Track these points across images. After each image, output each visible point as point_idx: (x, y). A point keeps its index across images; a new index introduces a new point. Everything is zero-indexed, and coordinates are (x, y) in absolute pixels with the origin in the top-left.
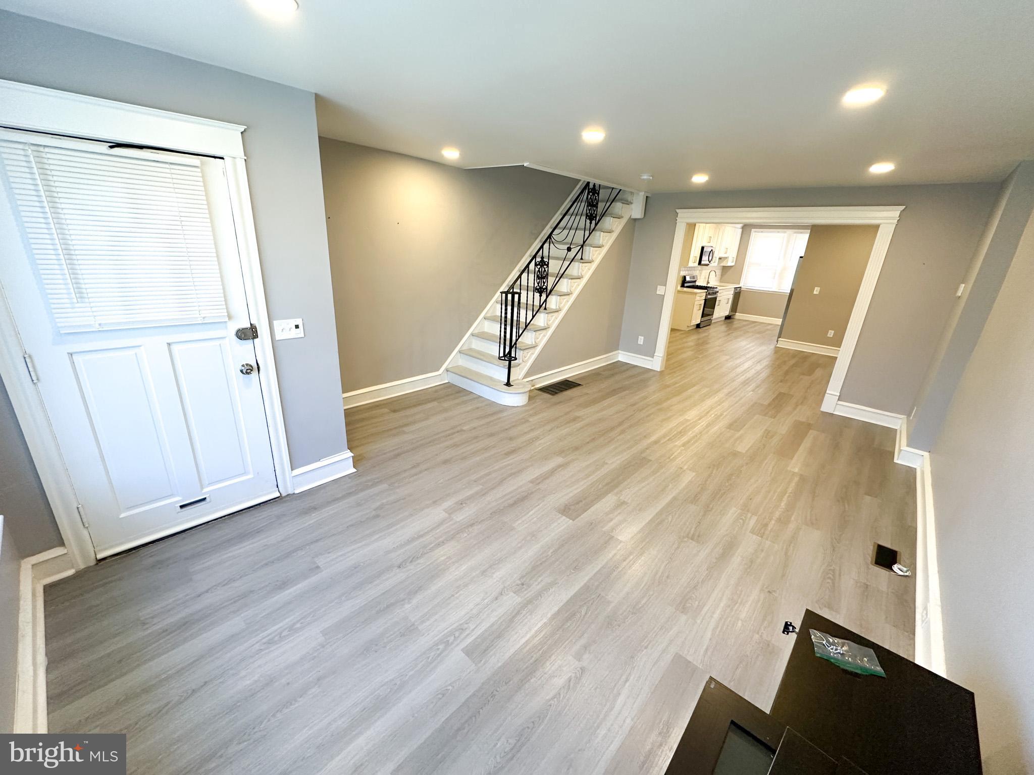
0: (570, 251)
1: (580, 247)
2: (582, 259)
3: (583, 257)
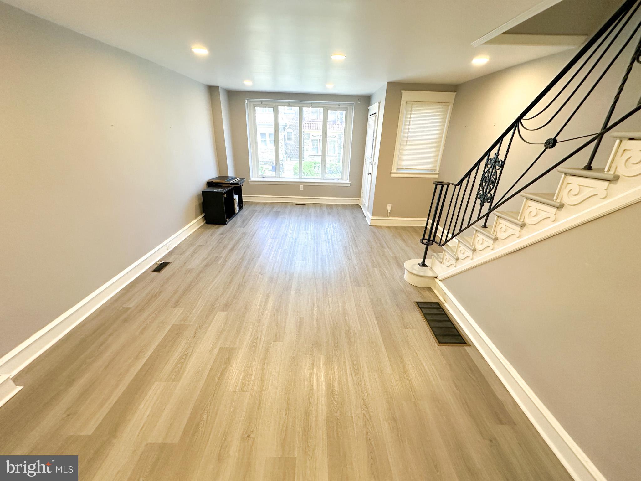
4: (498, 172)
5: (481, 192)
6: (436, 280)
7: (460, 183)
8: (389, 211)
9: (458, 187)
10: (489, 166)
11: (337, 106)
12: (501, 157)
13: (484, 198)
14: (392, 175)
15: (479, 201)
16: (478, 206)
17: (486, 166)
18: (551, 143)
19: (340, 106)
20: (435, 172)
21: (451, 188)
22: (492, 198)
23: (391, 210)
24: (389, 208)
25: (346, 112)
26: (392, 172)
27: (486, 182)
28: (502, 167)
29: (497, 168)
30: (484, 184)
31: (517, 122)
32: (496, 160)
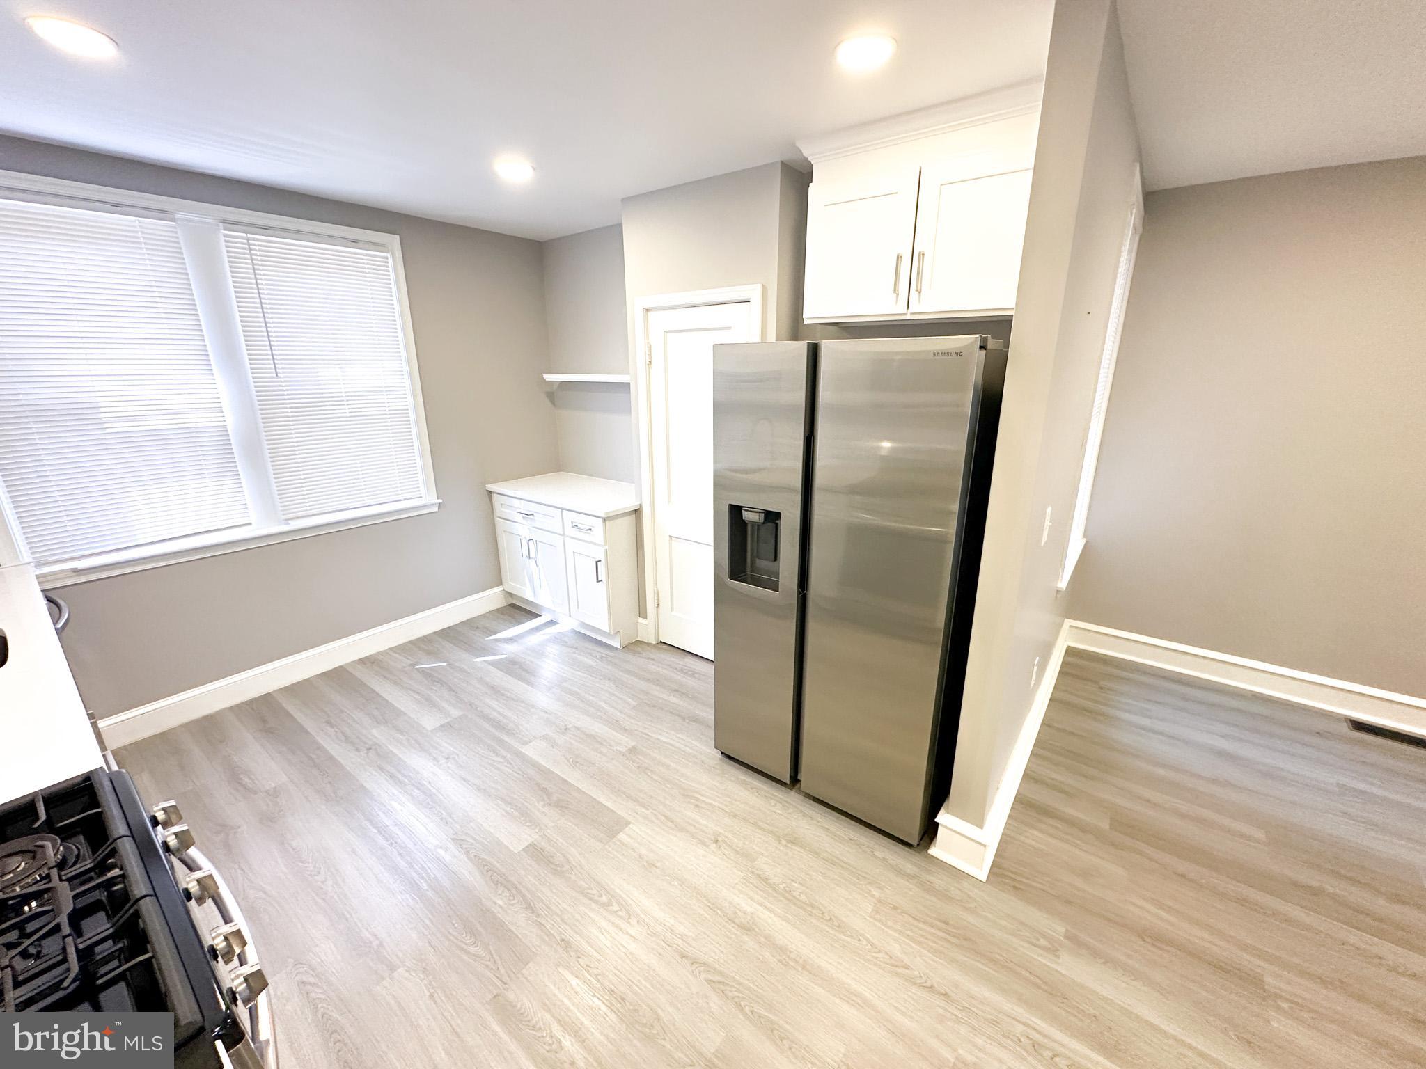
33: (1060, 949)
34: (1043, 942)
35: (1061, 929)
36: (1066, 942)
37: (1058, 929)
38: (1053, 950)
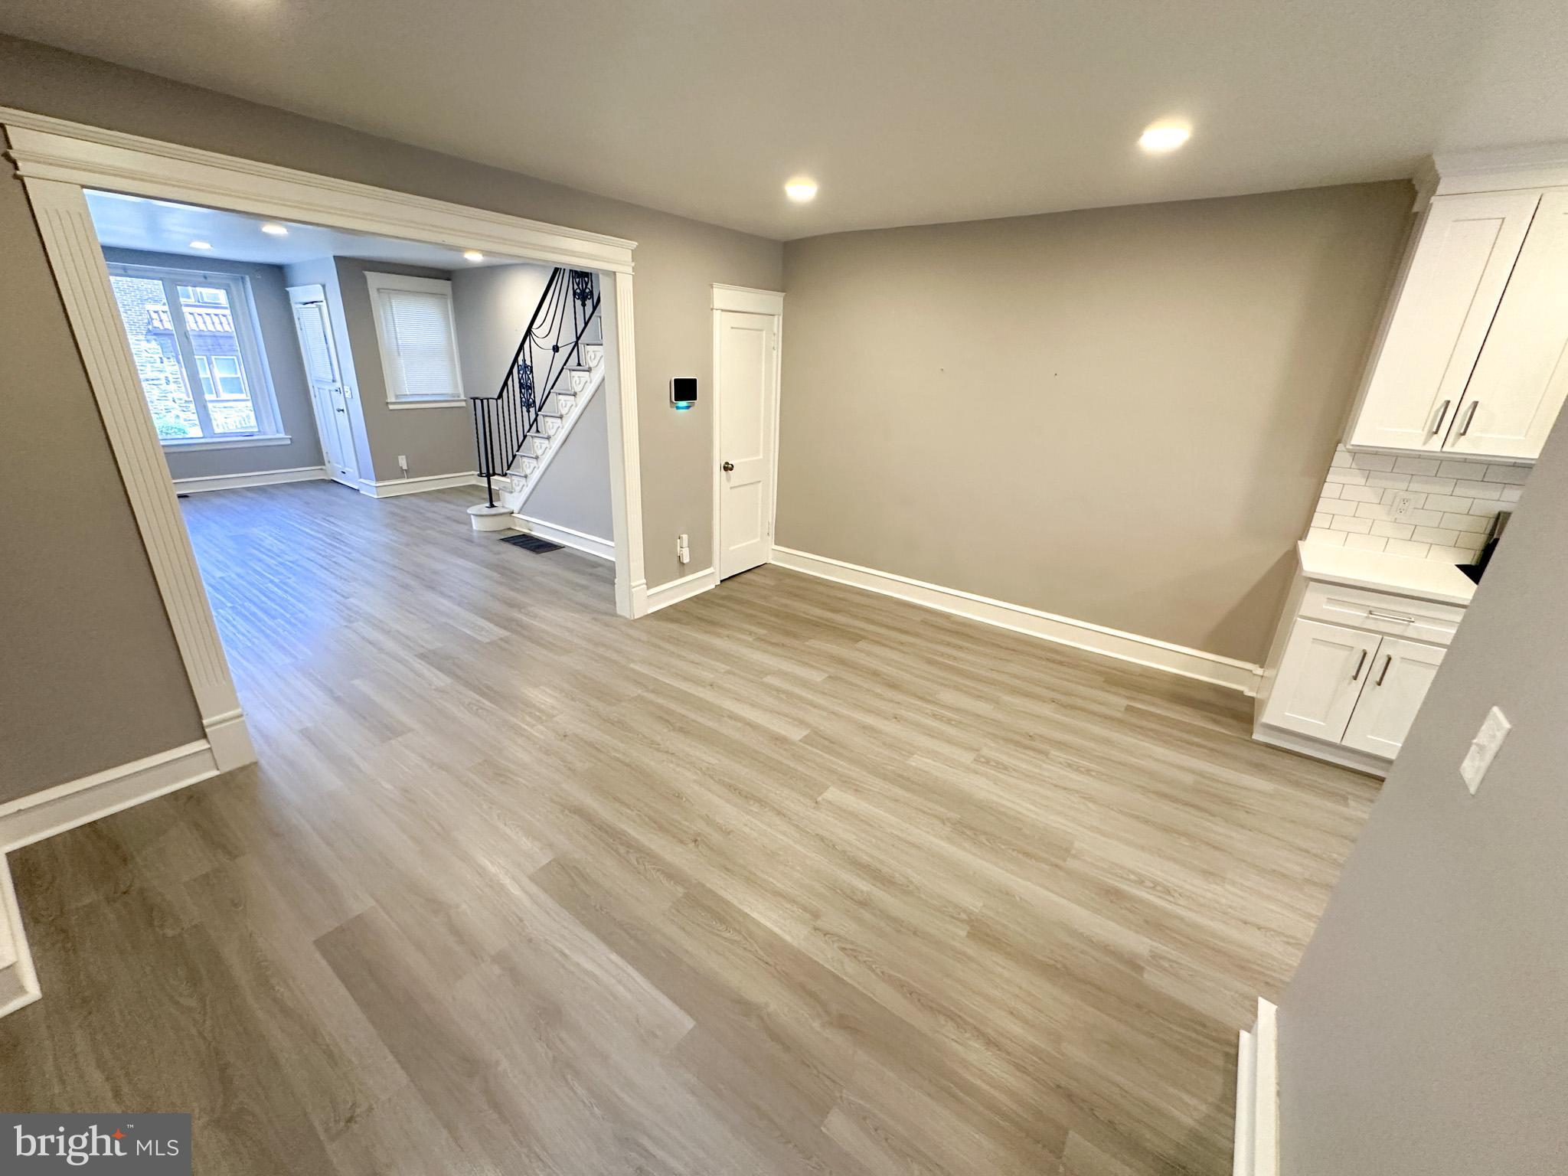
0: (558, 351)
1: (573, 344)
2: (579, 364)
3: (581, 362)
4: (531, 376)
5: (524, 399)
6: (513, 515)
7: (500, 396)
8: (405, 467)
9: (500, 401)
10: (521, 372)
11: (202, 279)
12: (528, 363)
13: (528, 404)
14: (391, 407)
15: (524, 409)
16: (525, 414)
17: (519, 373)
18: (556, 349)
19: (209, 280)
20: (459, 397)
21: (492, 403)
22: (534, 402)
23: (408, 466)
24: (403, 462)
25: (227, 293)
26: (389, 401)
27: (524, 389)
28: (532, 372)
29: (528, 373)
30: (523, 390)
31: (529, 332)
32: (526, 366)
33: (1150, 958)
34: (1166, 965)
35: (1146, 976)
36: (1142, 964)
37: (1152, 978)
38: (1155, 956)
